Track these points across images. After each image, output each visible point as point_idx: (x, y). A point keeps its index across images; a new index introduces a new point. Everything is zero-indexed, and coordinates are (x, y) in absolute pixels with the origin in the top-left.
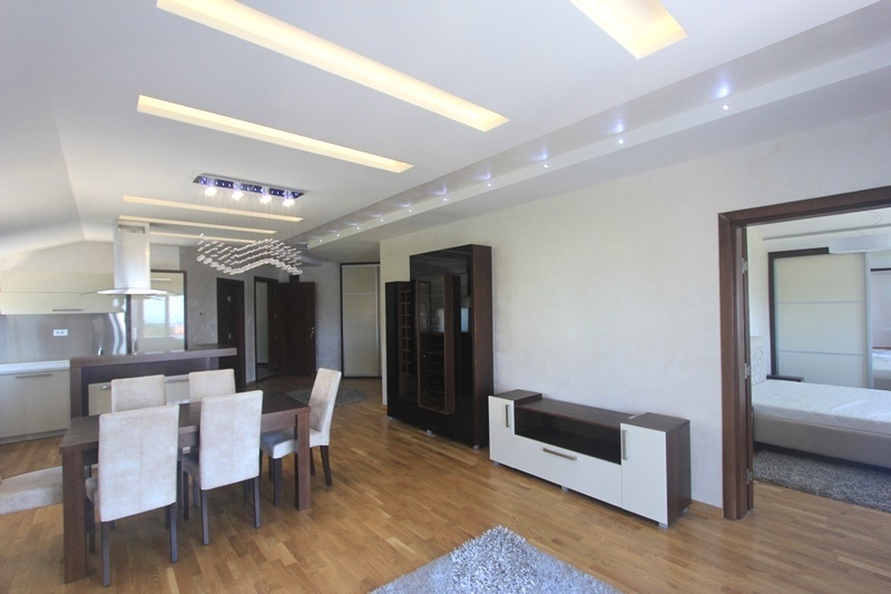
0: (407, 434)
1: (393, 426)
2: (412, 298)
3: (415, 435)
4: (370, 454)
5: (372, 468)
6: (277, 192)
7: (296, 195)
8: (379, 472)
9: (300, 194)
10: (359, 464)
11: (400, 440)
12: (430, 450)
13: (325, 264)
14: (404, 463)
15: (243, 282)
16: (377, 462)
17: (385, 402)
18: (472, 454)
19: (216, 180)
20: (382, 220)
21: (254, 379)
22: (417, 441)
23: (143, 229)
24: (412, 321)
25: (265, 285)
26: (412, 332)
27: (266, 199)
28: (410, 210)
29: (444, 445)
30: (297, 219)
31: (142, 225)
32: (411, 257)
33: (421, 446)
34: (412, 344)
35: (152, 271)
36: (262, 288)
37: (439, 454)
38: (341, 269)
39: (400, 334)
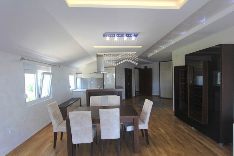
0: (183, 126)
1: (177, 121)
2: (186, 72)
3: (187, 128)
4: (166, 132)
5: (166, 140)
6: (129, 35)
7: (136, 35)
8: (169, 144)
9: (137, 34)
10: (161, 137)
11: (179, 129)
12: (194, 138)
13: (155, 62)
14: (181, 142)
15: (131, 69)
16: (168, 138)
17: (174, 110)
18: (218, 147)
19: (109, 34)
20: (172, 42)
21: (135, 96)
22: (187, 131)
23: (103, 56)
24: (185, 81)
25: (138, 70)
26: (186, 85)
27: (125, 38)
28: (185, 34)
29: (201, 137)
30: (141, 47)
31: (102, 55)
32: (185, 55)
33: (189, 134)
34: (186, 90)
35: (105, 67)
36: (137, 71)
37: (199, 141)
38: (160, 64)
39: (180, 86)
